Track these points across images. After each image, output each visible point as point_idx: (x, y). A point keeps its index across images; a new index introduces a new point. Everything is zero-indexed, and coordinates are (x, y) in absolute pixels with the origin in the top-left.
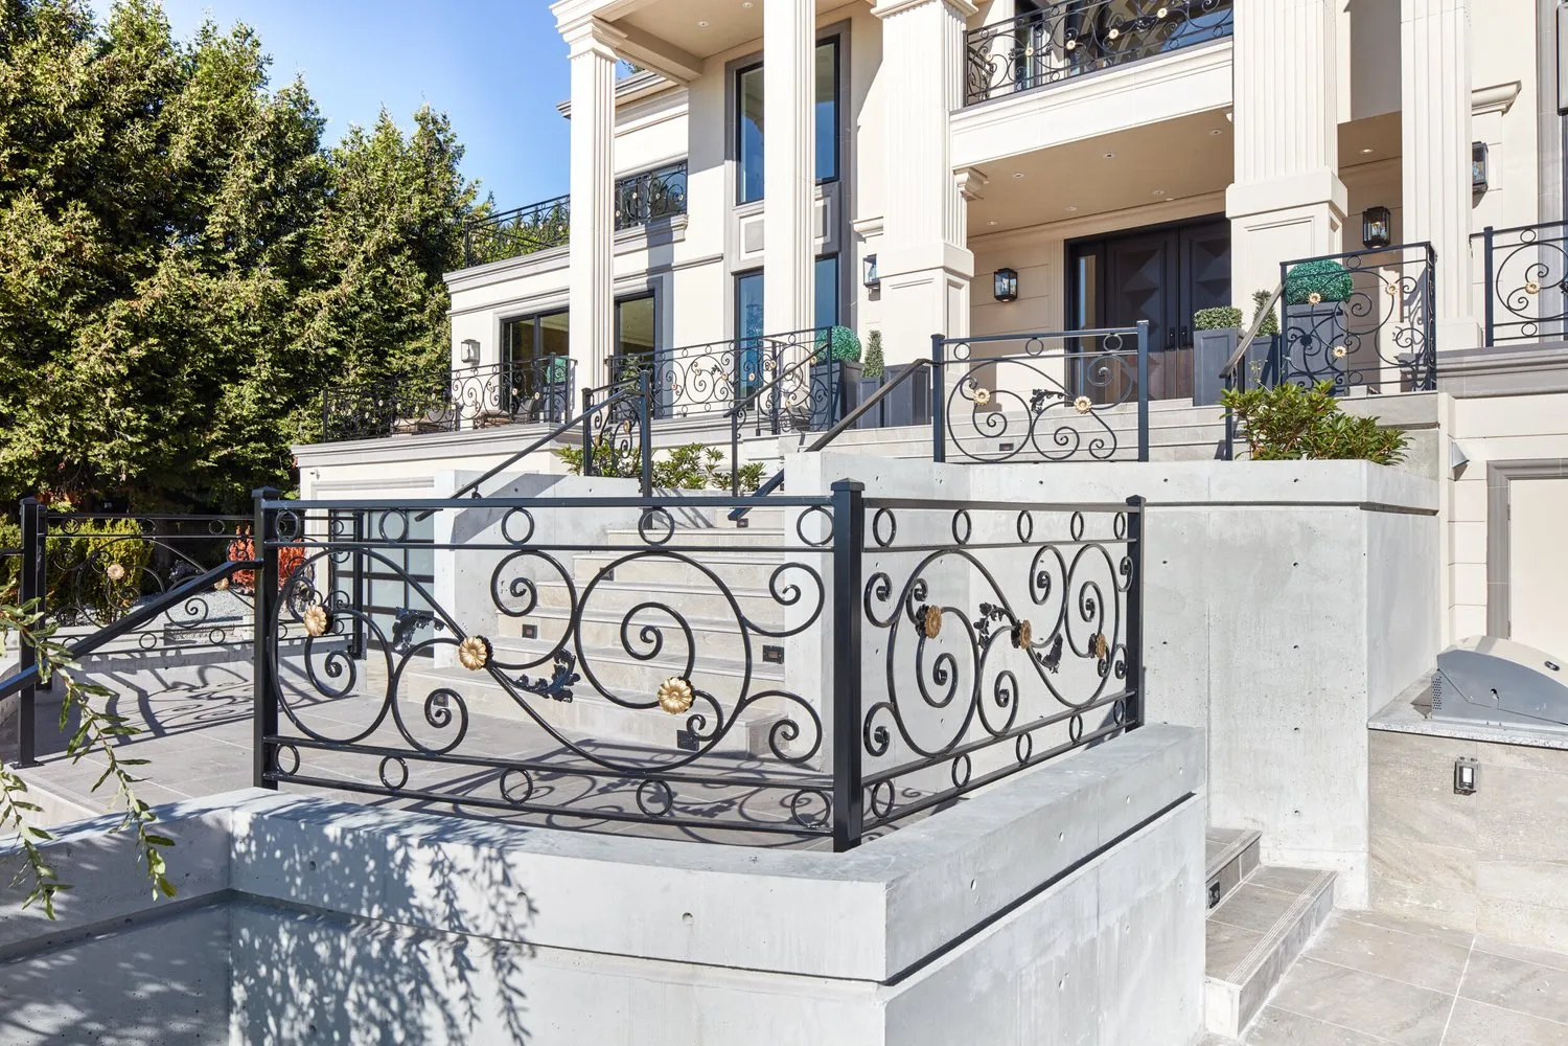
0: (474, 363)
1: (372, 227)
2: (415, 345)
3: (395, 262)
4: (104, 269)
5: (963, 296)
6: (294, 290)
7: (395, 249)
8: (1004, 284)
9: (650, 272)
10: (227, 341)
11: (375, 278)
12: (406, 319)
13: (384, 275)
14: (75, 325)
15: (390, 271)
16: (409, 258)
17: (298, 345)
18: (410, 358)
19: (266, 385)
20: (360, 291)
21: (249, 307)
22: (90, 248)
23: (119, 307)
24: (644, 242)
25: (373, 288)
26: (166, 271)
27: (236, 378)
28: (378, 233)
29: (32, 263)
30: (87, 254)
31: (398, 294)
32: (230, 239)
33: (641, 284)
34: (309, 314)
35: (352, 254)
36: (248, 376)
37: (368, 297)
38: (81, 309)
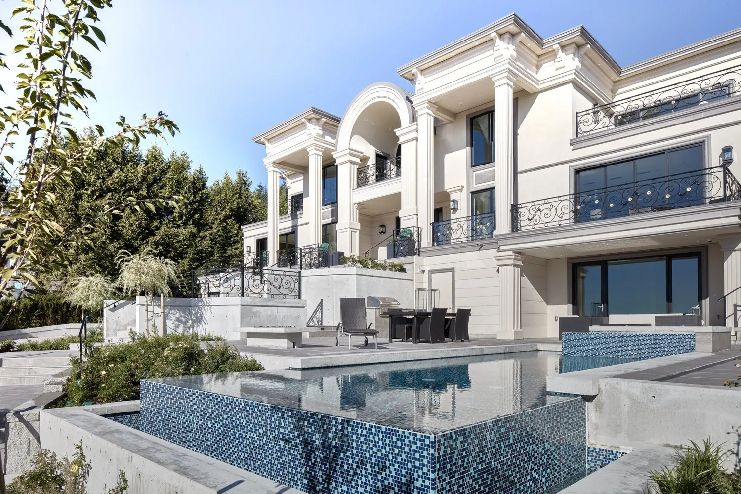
0: (250, 252)
1: (222, 211)
2: (236, 247)
3: (229, 221)
4: (147, 227)
5: (357, 235)
6: (199, 231)
7: (229, 217)
8: (381, 229)
9: (292, 227)
10: (180, 247)
11: (223, 227)
12: (232, 239)
13: (226, 226)
14: (140, 244)
15: (228, 224)
16: (233, 220)
17: (200, 248)
18: (234, 251)
19: (191, 260)
20: (219, 230)
21: (186, 236)
22: (144, 223)
23: (151, 239)
24: (290, 218)
25: (222, 230)
26: (163, 228)
27: (182, 258)
28: (224, 213)
29: (130, 228)
30: (143, 224)
31: (230, 231)
32: (181, 217)
33: (290, 230)
34: (203, 238)
35: (216, 219)
36: (186, 258)
37: (221, 232)
38: (142, 239)
